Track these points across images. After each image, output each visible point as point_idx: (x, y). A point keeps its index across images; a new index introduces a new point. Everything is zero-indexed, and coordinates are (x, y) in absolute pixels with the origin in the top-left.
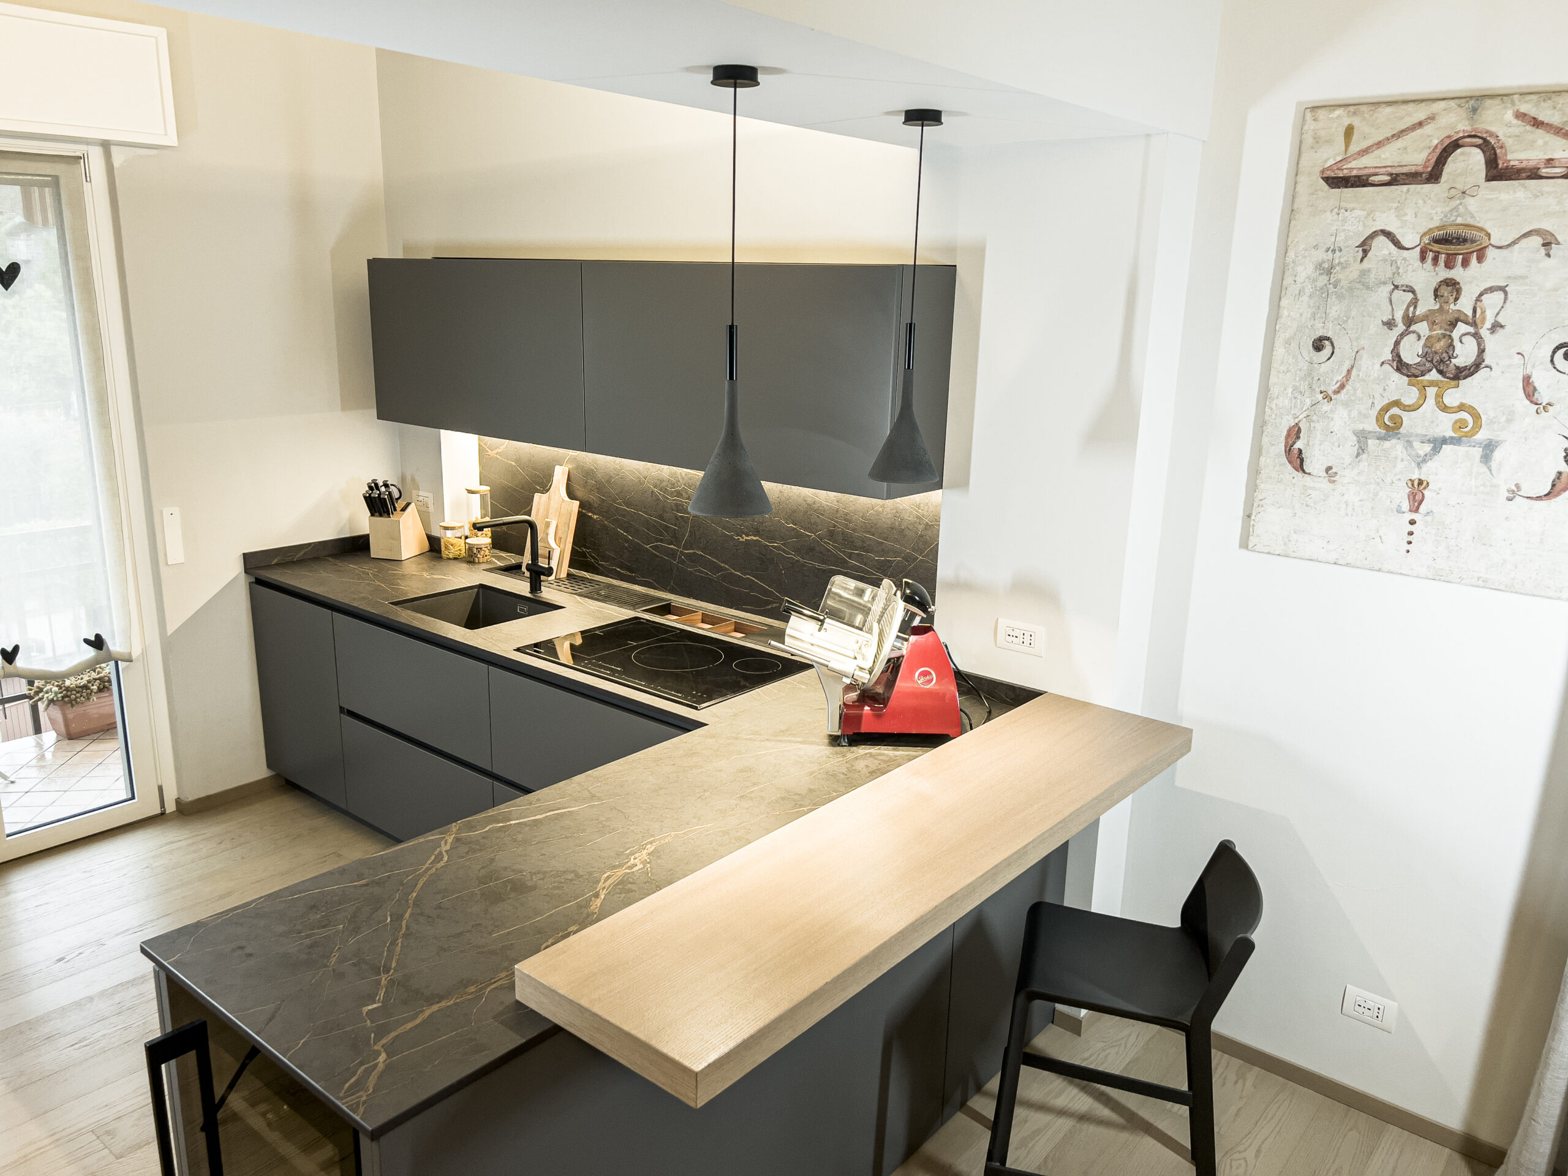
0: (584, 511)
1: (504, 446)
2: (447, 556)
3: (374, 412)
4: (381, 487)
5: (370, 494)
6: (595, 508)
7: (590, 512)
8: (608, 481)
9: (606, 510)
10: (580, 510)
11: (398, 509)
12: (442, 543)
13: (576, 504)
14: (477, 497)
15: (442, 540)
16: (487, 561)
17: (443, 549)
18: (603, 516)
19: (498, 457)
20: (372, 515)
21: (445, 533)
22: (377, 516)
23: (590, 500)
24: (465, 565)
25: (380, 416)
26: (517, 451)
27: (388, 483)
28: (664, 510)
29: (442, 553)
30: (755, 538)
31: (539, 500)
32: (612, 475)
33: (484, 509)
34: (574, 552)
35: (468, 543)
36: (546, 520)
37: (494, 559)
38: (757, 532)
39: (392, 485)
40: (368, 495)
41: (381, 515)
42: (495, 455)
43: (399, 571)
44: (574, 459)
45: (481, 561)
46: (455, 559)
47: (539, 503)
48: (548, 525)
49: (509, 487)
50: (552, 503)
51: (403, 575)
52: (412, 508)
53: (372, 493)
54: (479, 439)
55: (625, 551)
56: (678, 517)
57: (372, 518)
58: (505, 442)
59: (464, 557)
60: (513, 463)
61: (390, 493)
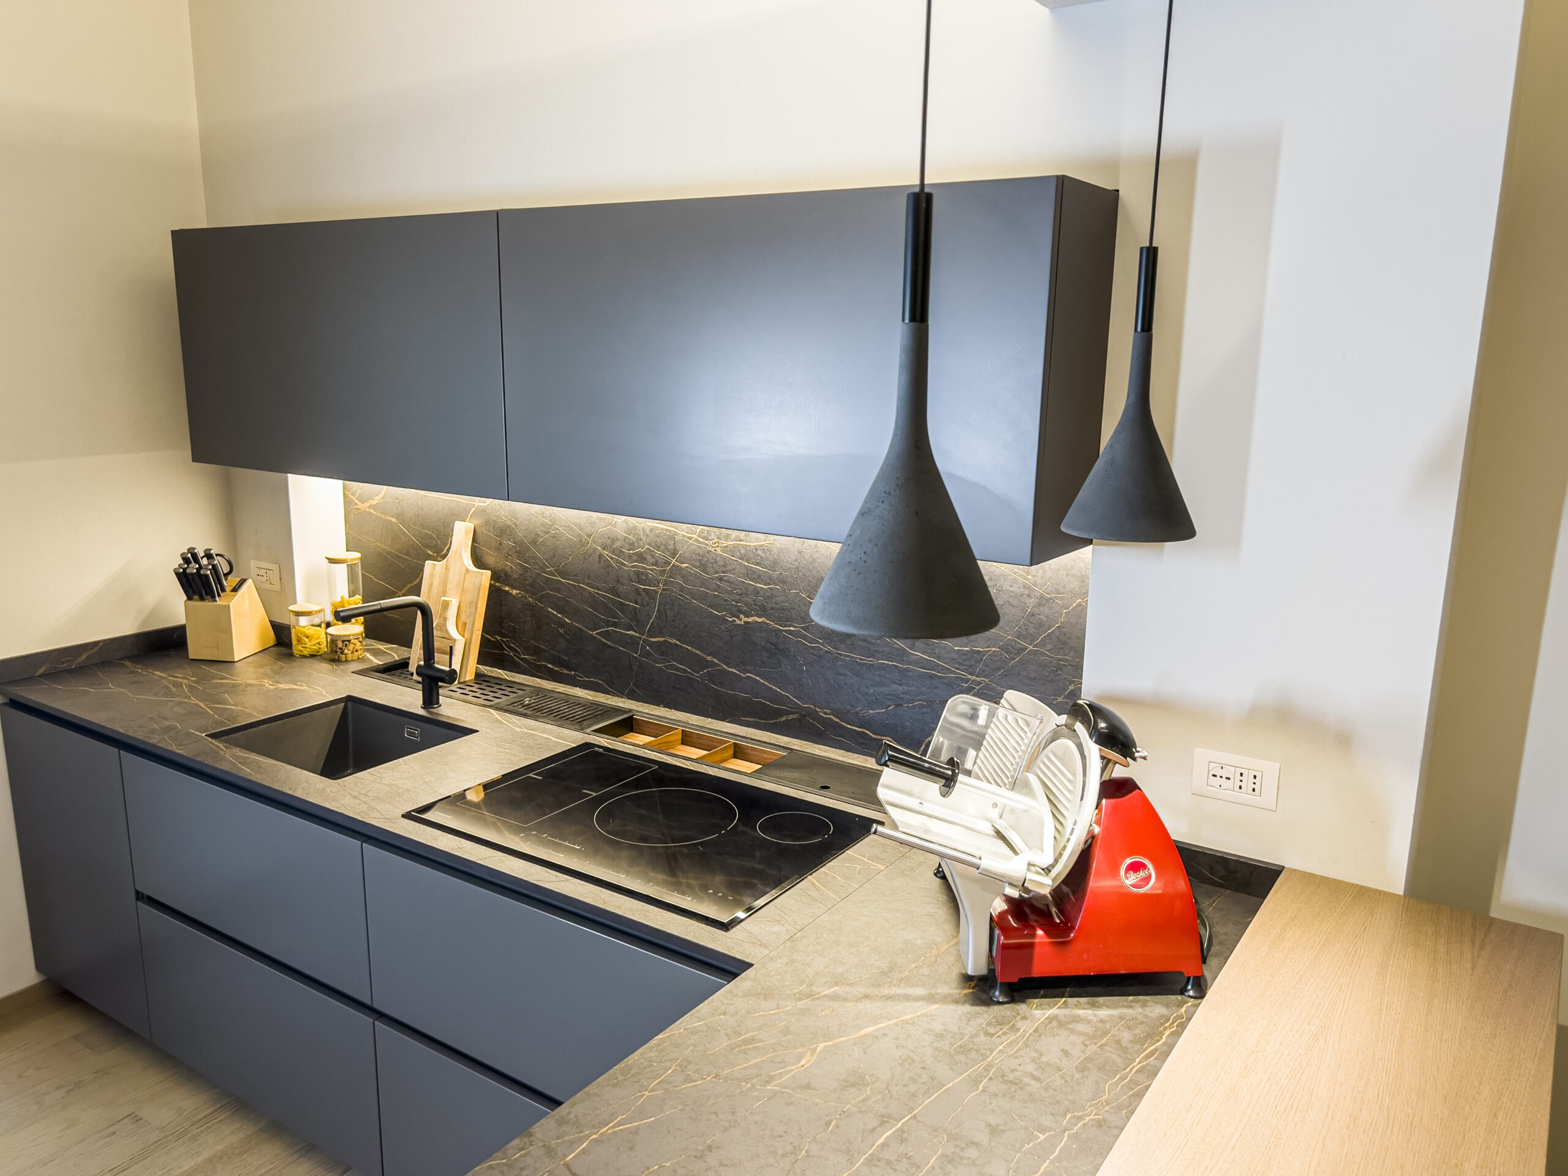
0: (497, 584)
1: (381, 496)
2: (300, 653)
3: (188, 453)
4: (202, 558)
5: (184, 570)
6: (515, 580)
7: (507, 585)
8: (534, 542)
9: (532, 584)
10: (493, 582)
11: (228, 589)
12: (293, 635)
13: (488, 574)
14: (343, 568)
15: (293, 631)
16: (359, 658)
17: (294, 642)
18: (526, 591)
19: (371, 511)
20: (189, 598)
21: (298, 621)
22: (196, 600)
23: (508, 569)
24: (325, 666)
25: (195, 459)
26: (398, 503)
27: (212, 552)
28: (618, 581)
29: (294, 648)
30: (760, 620)
31: (431, 569)
32: (539, 533)
33: (352, 583)
34: (484, 643)
35: (330, 635)
36: (443, 598)
37: (368, 655)
38: (763, 611)
39: (217, 555)
40: (181, 570)
41: (202, 599)
42: (367, 510)
43: (229, 679)
44: (481, 512)
45: (350, 659)
46: (312, 656)
47: (432, 575)
48: (446, 605)
49: (389, 553)
50: (451, 574)
51: (234, 686)
52: (249, 586)
53: (188, 567)
54: (345, 488)
55: (561, 640)
56: (641, 590)
57: (190, 603)
58: (383, 489)
59: (325, 653)
60: (394, 520)
61: (214, 567)
